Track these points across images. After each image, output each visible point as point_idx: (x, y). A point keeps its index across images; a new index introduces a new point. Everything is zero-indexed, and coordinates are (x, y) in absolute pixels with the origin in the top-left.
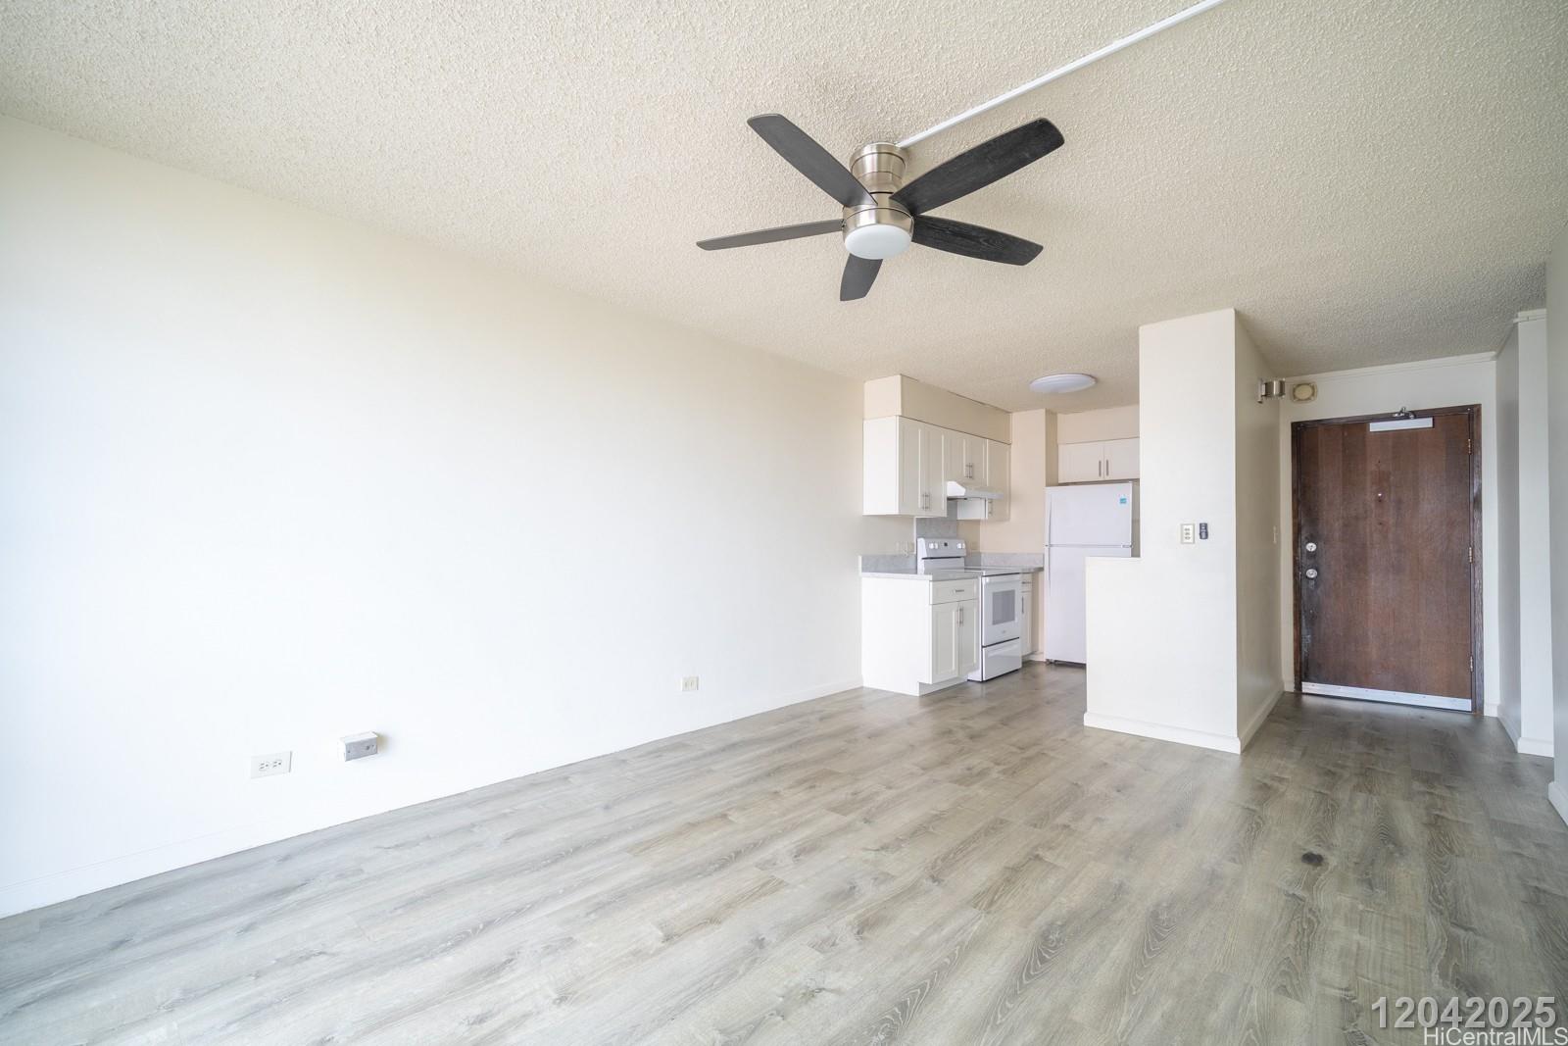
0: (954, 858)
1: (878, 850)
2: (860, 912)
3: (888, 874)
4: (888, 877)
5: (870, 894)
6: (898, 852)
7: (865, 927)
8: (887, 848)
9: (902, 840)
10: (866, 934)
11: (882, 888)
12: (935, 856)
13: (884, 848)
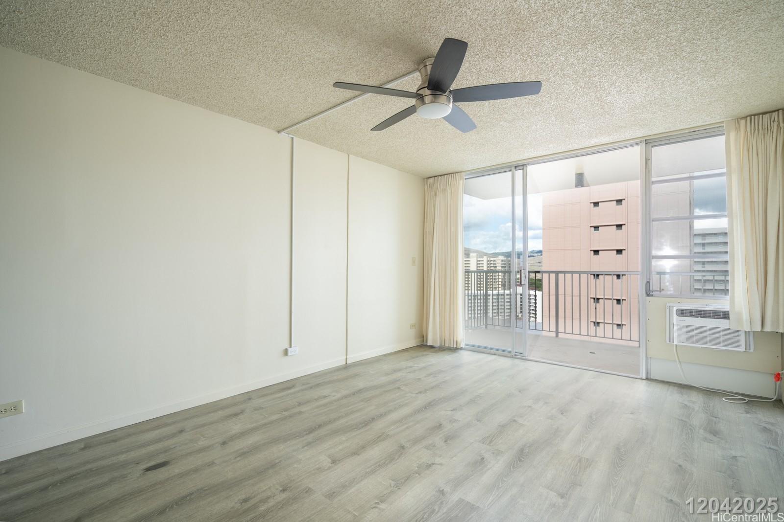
0: (386, 461)
1: (433, 464)
2: (441, 432)
3: (427, 449)
4: (428, 447)
5: (437, 439)
6: (420, 463)
7: (439, 426)
8: (427, 466)
9: (416, 473)
10: (438, 424)
11: (431, 442)
12: (398, 461)
13: (429, 466)
